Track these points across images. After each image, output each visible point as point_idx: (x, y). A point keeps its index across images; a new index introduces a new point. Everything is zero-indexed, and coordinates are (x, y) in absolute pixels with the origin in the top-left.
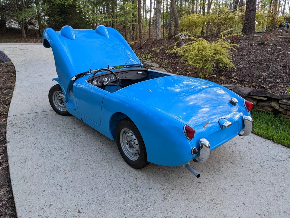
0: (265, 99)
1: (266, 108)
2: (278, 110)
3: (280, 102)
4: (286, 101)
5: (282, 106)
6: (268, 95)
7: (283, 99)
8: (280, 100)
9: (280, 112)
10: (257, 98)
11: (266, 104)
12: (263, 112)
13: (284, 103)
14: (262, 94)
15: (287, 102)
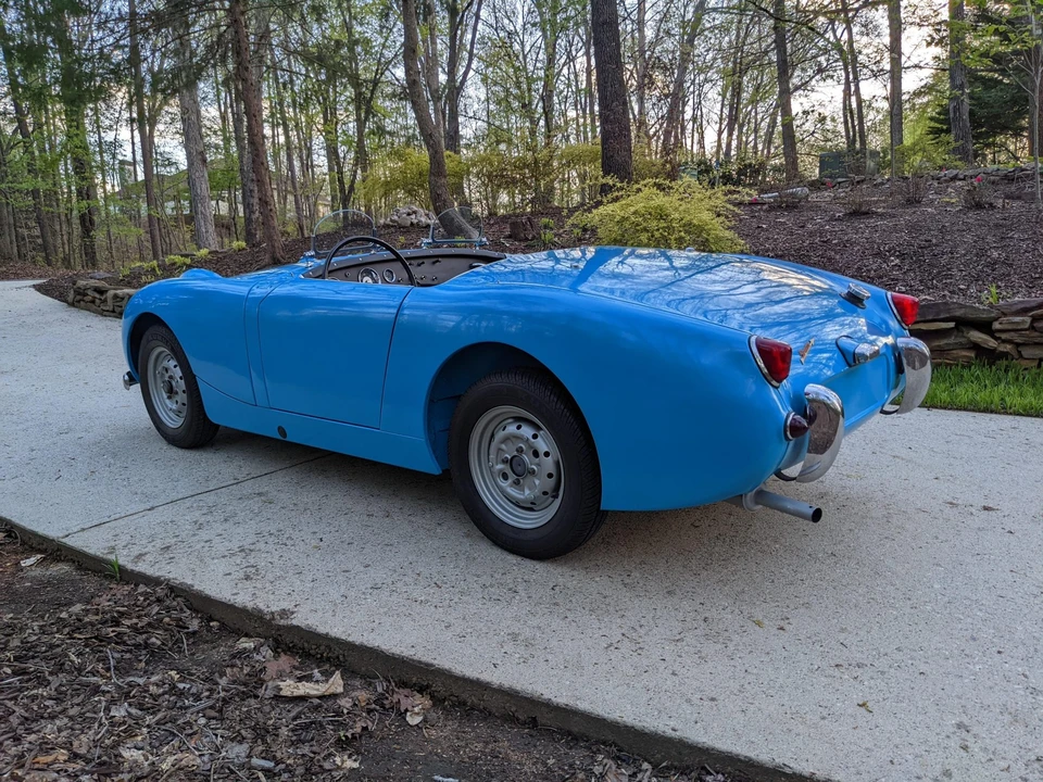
0: (952, 325)
1: (954, 352)
2: (995, 349)
3: (996, 326)
4: (1018, 319)
5: (1004, 336)
6: (958, 313)
7: (1005, 315)
8: (996, 319)
9: (1005, 355)
10: (924, 327)
11: (952, 340)
12: (947, 365)
13: (1010, 327)
14: (938, 314)
15: (1023, 322)
